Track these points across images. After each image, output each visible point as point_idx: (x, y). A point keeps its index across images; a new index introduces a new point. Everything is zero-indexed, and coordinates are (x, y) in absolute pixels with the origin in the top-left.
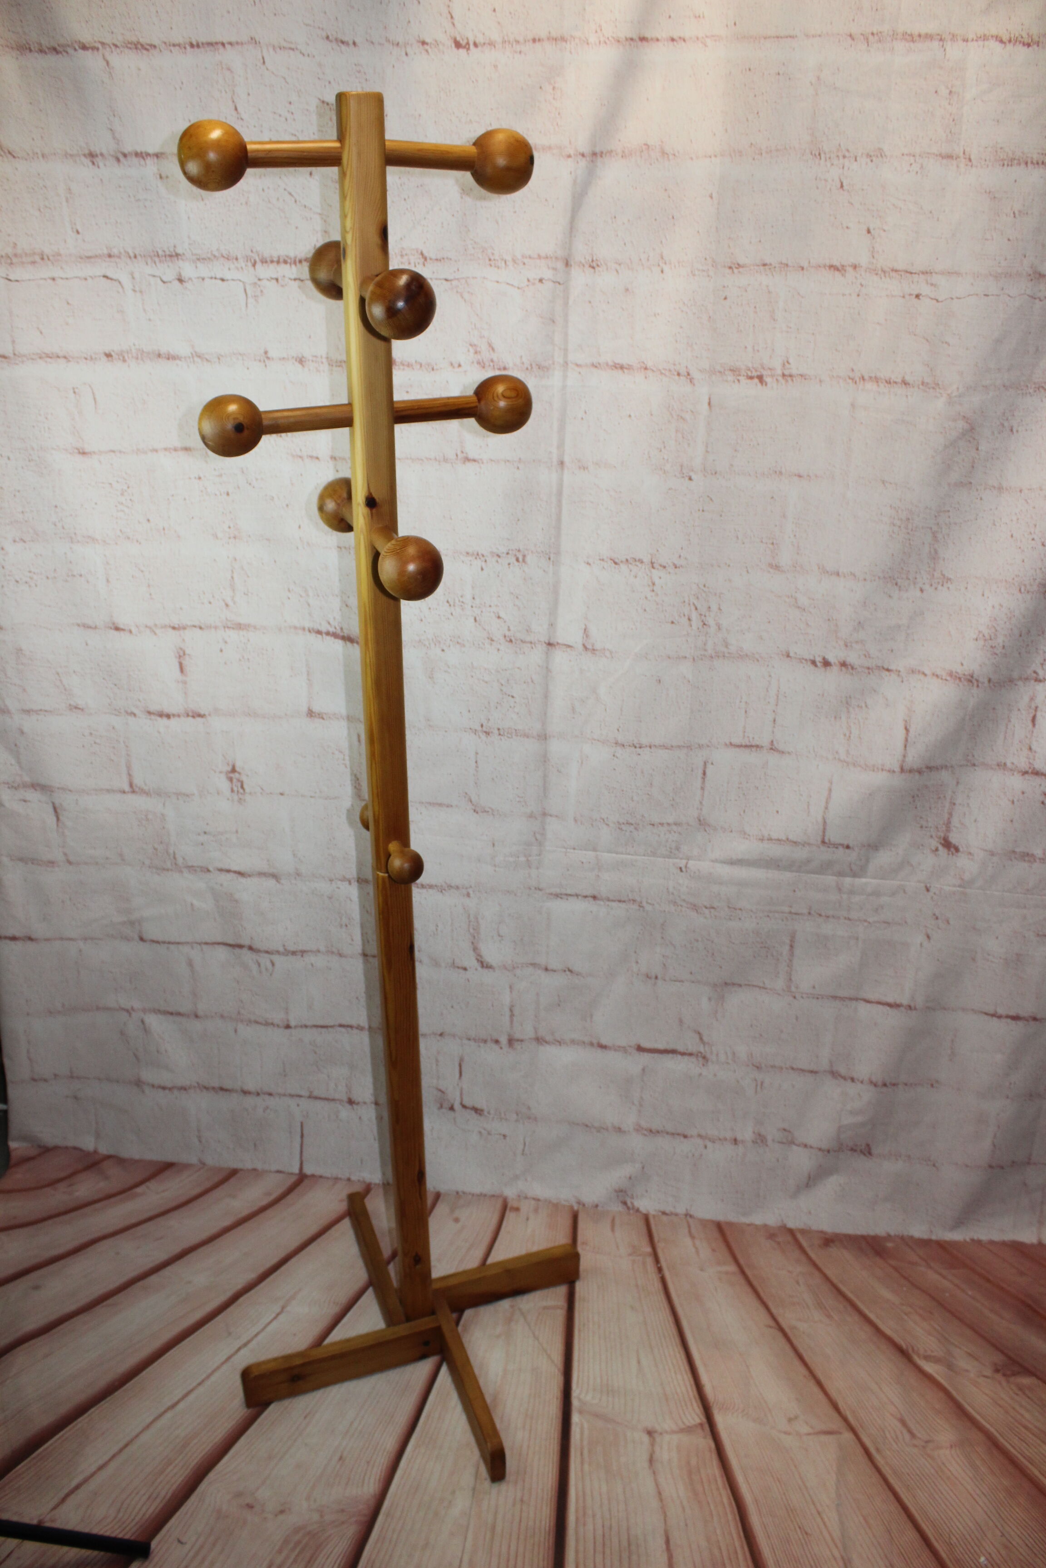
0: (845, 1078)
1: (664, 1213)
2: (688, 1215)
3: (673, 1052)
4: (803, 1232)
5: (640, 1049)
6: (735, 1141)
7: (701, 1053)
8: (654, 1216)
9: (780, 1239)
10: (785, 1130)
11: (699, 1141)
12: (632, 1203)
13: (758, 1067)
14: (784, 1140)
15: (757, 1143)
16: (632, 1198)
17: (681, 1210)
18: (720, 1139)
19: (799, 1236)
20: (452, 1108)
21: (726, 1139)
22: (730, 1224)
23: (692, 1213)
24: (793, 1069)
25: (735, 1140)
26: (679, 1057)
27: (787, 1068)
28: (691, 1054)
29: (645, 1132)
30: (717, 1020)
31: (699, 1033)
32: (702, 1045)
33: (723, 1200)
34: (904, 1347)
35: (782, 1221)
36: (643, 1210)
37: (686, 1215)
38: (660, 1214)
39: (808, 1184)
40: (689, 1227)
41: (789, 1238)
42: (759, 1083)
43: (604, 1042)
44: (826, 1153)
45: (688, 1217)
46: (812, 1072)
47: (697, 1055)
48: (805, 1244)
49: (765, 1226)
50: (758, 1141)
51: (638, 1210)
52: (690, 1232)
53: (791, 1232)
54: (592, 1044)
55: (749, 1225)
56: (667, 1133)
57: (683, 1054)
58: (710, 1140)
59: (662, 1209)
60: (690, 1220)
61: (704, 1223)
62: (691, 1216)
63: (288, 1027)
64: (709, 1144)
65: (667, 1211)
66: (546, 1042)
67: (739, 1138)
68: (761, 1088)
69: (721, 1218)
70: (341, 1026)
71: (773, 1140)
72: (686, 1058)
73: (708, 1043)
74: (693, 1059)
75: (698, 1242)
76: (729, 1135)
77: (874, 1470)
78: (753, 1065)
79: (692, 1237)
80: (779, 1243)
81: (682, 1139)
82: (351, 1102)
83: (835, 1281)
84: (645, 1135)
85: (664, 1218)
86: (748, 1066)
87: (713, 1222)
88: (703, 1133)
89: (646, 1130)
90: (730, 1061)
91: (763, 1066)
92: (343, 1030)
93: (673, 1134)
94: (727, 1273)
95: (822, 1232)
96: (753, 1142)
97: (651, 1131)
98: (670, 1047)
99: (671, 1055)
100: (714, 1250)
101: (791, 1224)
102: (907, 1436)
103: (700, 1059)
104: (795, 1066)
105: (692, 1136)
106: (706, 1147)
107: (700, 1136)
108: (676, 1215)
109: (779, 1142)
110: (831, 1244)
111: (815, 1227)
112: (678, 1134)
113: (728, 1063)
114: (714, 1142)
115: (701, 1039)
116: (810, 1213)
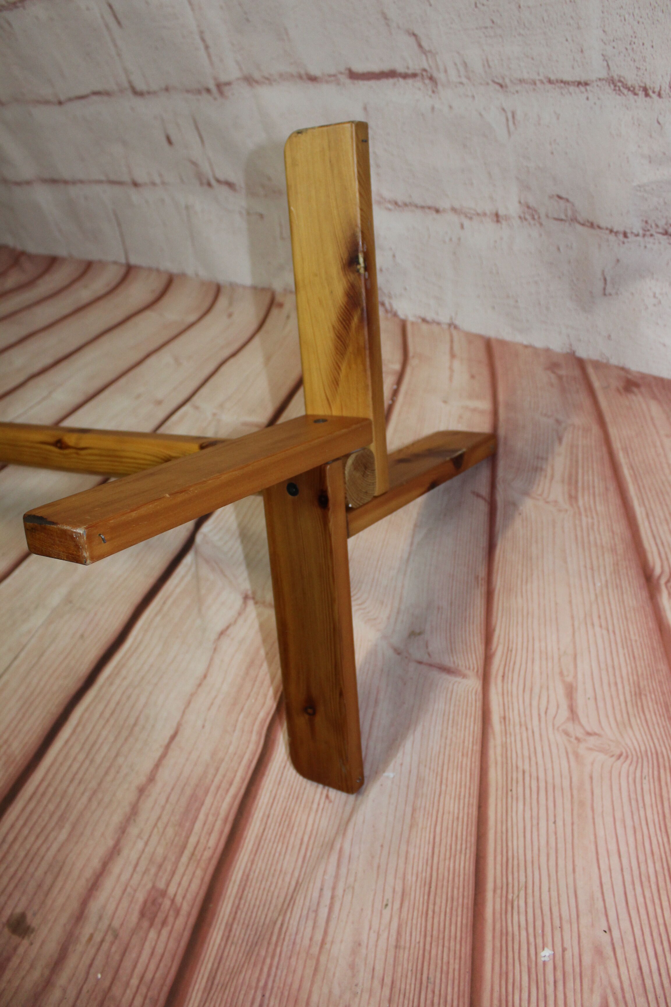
0: (632, 90)
1: (424, 320)
2: (452, 325)
3: (391, 74)
4: (597, 365)
5: (353, 76)
6: (497, 217)
7: (425, 70)
8: (413, 323)
9: (563, 372)
10: (560, 197)
11: (454, 218)
12: (391, 305)
13: (501, 86)
14: (563, 217)
15: (526, 219)
16: (390, 297)
17: (444, 319)
18: (478, 214)
19: (591, 371)
20: (209, 185)
21: (485, 214)
22: (503, 343)
23: (457, 322)
24: (550, 82)
25: (497, 215)
26: (401, 80)
27: (542, 82)
28: (414, 75)
29: (390, 206)
30: (431, 5)
31: (414, 35)
32: (424, 57)
33: (493, 308)
34: (658, 571)
35: (571, 345)
36: (402, 315)
37: (450, 325)
38: (420, 321)
39: (604, 289)
40: (452, 341)
41: (577, 373)
42: (510, 116)
43: (314, 71)
44: (621, 237)
45: (452, 327)
46: (579, 83)
47: (422, 75)
48: (597, 384)
49: (547, 350)
50: (528, 217)
51: (395, 315)
52: (452, 348)
53: (581, 363)
54: (300, 77)
55: (526, 347)
56: (416, 206)
57: (405, 76)
58: (466, 216)
59: (423, 315)
60: (454, 332)
61: (471, 338)
62: (456, 327)
63: (60, 103)
64: (466, 223)
65: (429, 318)
66: (257, 82)
67: (502, 212)
68: (514, 123)
69: (491, 333)
70: (95, 93)
71: (547, 216)
72: (410, 81)
73: (430, 51)
74: (418, 83)
75: (457, 364)
76: (488, 208)
77: (477, 748)
78: (494, 82)
79: (453, 356)
80: (560, 378)
81: (435, 215)
82: (135, 184)
83: (617, 445)
84: (390, 210)
85: (424, 327)
86: (488, 84)
87: (481, 337)
88: (457, 205)
89: (390, 202)
90: (464, 80)
91: (507, 81)
92: (95, 98)
93: (423, 207)
94: (474, 410)
95: (623, 369)
96: (520, 217)
97: (396, 203)
98: (386, 67)
99: (391, 81)
100: (473, 377)
101: (582, 353)
102: (564, 713)
103: (427, 81)
104: (553, 78)
105: (444, 211)
106: (462, 226)
107: (454, 210)
108: (439, 324)
109: (556, 219)
110: (635, 390)
111: (614, 361)
112: (429, 208)
113: (461, 83)
114: (471, 219)
115: (420, 46)
116: (609, 337)
